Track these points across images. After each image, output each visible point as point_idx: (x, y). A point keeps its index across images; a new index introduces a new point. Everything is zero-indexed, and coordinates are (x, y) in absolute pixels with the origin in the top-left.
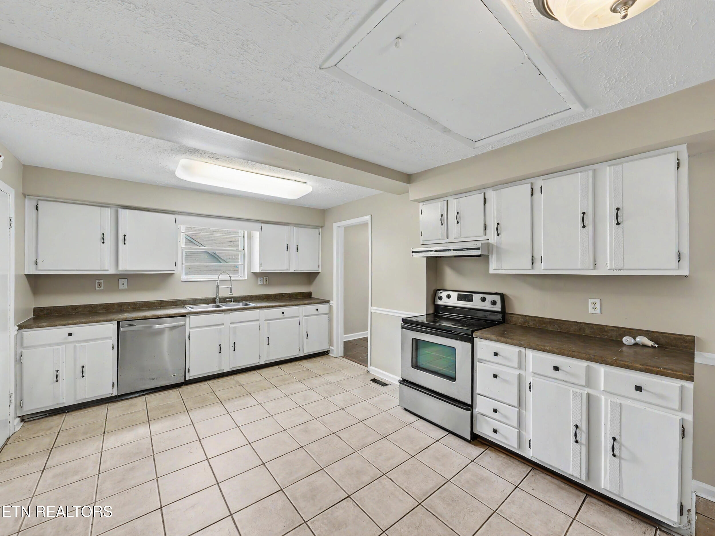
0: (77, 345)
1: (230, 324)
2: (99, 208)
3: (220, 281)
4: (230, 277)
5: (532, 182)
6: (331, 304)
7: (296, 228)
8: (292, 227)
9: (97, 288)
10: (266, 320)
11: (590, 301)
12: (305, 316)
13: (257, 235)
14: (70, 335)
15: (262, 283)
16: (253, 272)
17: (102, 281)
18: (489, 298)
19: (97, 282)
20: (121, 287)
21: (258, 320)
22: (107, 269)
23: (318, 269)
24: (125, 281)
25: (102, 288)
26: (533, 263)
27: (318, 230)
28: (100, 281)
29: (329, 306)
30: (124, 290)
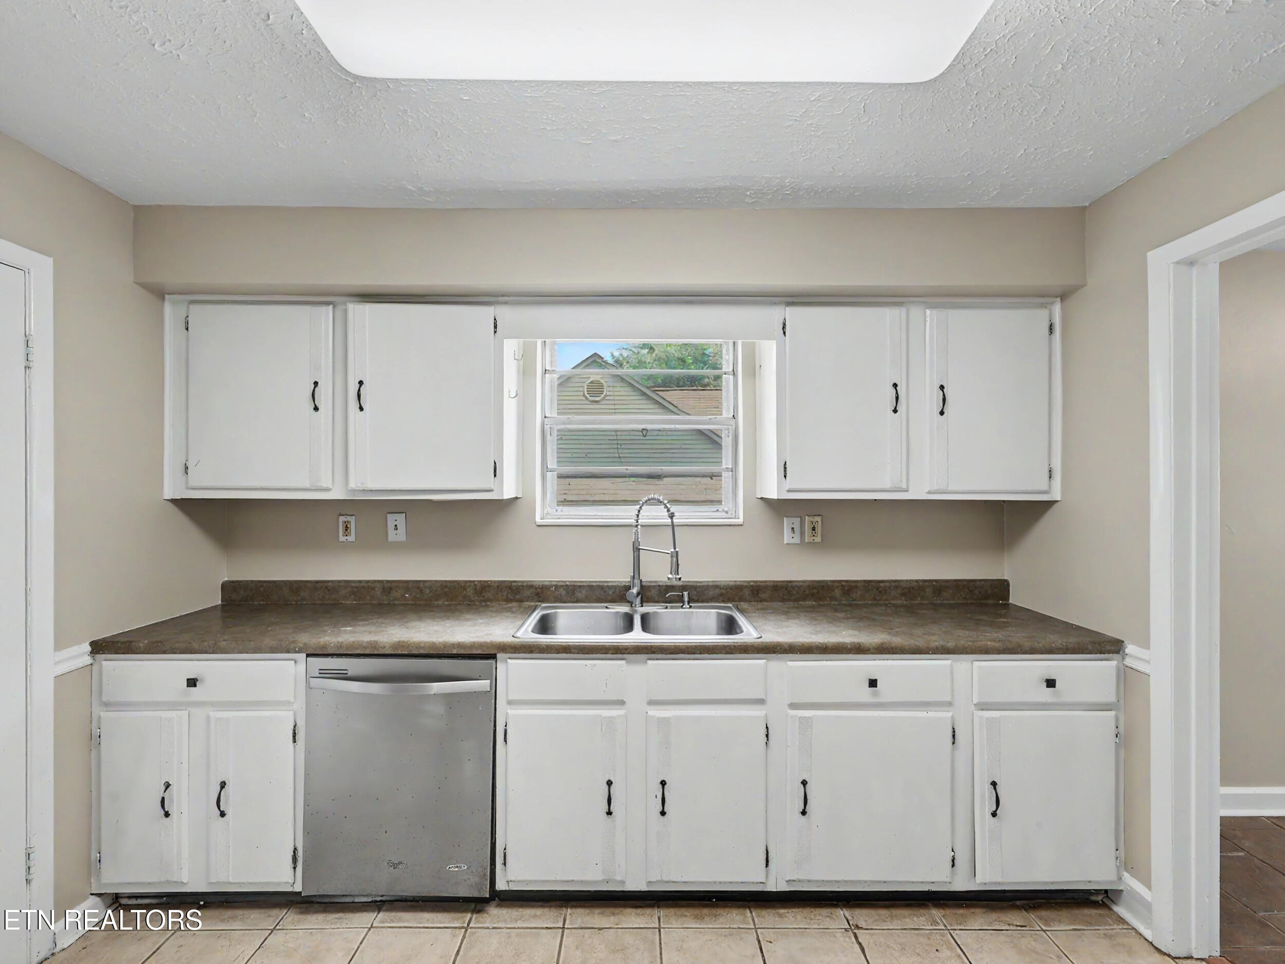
0: (212, 714)
1: (651, 703)
2: (307, 308)
3: (642, 526)
4: (672, 516)
6: (1128, 662)
7: (935, 312)
8: (915, 312)
9: (342, 538)
10: (793, 706)
12: (983, 706)
13: (769, 351)
14: (192, 683)
15: (797, 540)
16: (762, 498)
17: (352, 520)
19: (342, 519)
20: (392, 536)
21: (761, 702)
22: (324, 484)
23: (1044, 487)
24: (400, 519)
25: (352, 538)
27: (1043, 314)
28: (349, 518)
29: (1118, 669)
30: (397, 547)
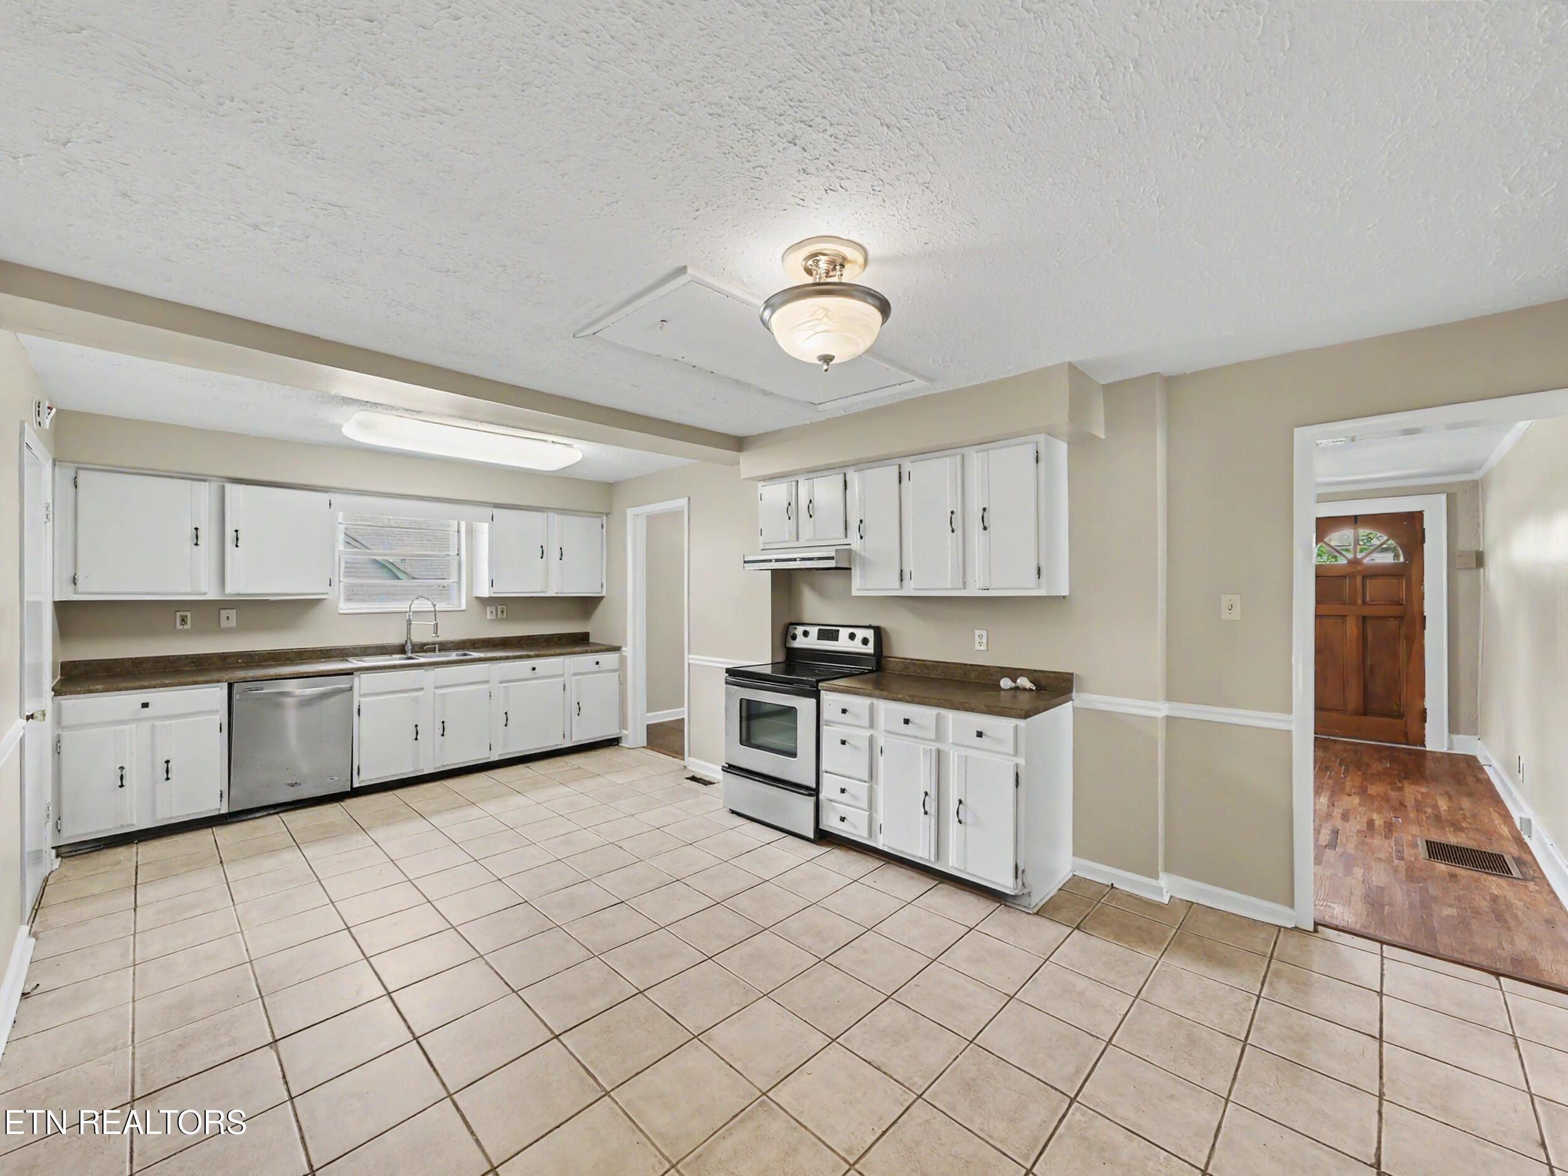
0: (156, 723)
1: (436, 688)
2: (189, 482)
3: (414, 612)
4: (434, 606)
5: (900, 463)
6: (624, 653)
7: (559, 516)
8: (551, 515)
9: (179, 627)
10: (501, 682)
11: (977, 632)
12: (575, 674)
13: (484, 529)
14: (145, 705)
15: (494, 617)
16: (476, 597)
17: (189, 614)
18: (860, 634)
19: (178, 614)
20: (224, 624)
21: (487, 682)
22: (203, 590)
23: (600, 591)
24: (233, 613)
25: (188, 626)
26: (902, 580)
27: (599, 520)
28: (185, 613)
29: (619, 657)
30: (229, 631)
